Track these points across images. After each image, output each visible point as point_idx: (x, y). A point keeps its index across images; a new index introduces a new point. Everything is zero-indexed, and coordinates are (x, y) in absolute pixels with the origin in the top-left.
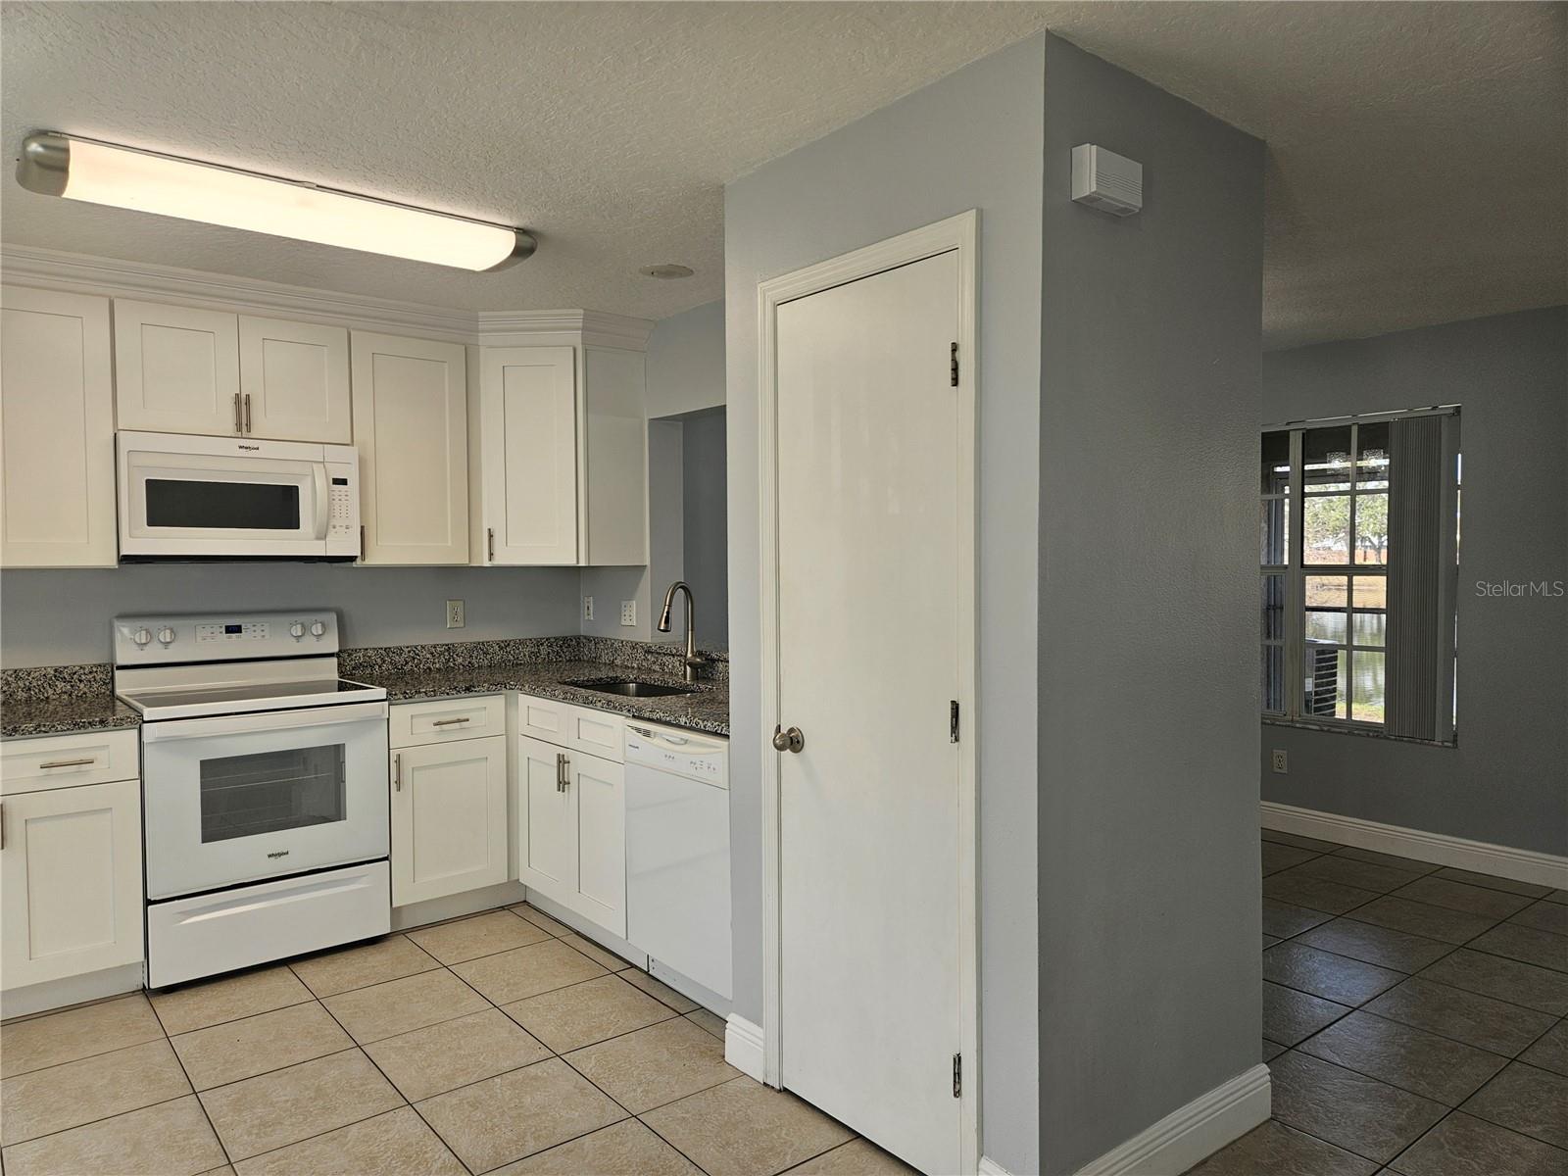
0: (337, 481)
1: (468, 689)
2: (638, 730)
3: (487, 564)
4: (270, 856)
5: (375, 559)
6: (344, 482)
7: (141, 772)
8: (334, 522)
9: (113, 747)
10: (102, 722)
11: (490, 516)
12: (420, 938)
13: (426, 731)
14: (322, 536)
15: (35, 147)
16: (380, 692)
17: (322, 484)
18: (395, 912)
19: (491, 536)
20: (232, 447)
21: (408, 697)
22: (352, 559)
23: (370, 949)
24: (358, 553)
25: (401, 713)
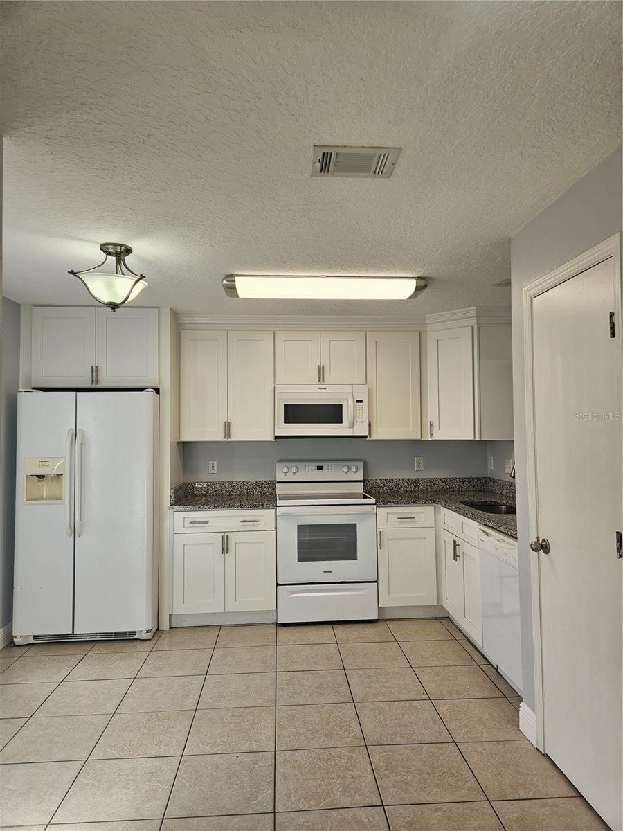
0: (358, 401)
1: (414, 502)
2: (484, 532)
3: (430, 439)
4: (325, 572)
5: (376, 436)
6: (361, 401)
7: (276, 528)
8: (356, 420)
9: (265, 515)
10: (262, 505)
11: (431, 415)
12: (392, 625)
13: (394, 520)
14: (352, 426)
15: (225, 282)
16: (373, 500)
17: (351, 402)
18: (381, 609)
19: (431, 425)
20: (315, 388)
21: (385, 504)
22: (366, 437)
23: (369, 625)
24: (367, 434)
25: (383, 511)
